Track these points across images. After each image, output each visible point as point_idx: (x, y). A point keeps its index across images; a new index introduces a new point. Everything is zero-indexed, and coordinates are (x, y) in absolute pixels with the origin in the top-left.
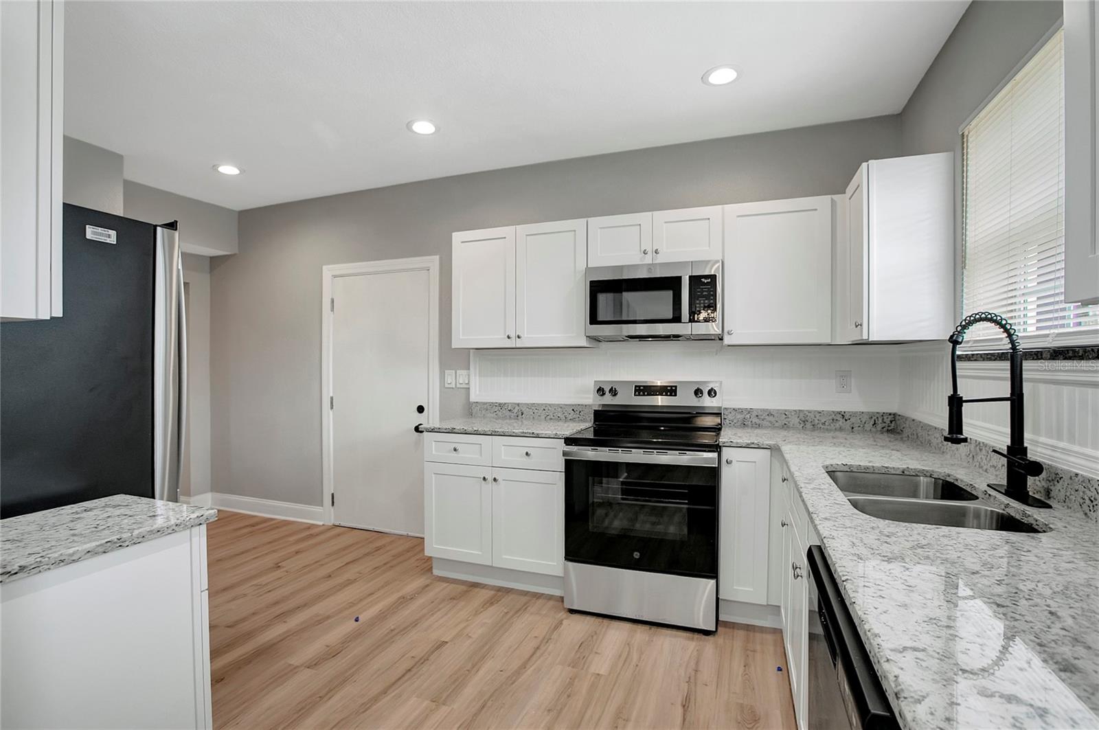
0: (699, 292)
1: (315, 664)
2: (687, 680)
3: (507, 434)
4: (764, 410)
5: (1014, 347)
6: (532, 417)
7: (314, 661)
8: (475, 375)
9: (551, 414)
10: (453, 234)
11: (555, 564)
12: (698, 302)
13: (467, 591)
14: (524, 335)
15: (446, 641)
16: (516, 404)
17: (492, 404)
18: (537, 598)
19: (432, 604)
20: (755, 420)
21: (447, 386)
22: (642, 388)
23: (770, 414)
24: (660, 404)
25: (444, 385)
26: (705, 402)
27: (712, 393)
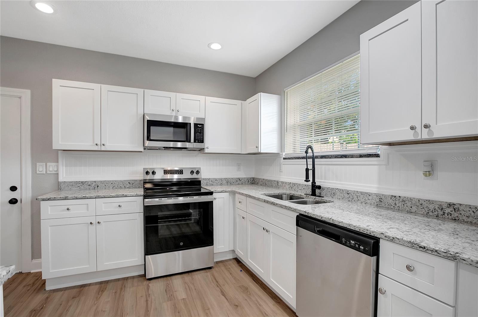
0: (197, 130)
2: (217, 286)
3: (106, 196)
4: (214, 179)
5: (313, 155)
6: (104, 188)
8: (63, 166)
9: (116, 185)
11: (137, 259)
14: (107, 144)
16: (93, 181)
17: (76, 183)
20: (211, 183)
21: (38, 172)
22: (167, 171)
23: (216, 180)
24: (169, 178)
25: (36, 173)
26: (195, 176)
27: (198, 172)
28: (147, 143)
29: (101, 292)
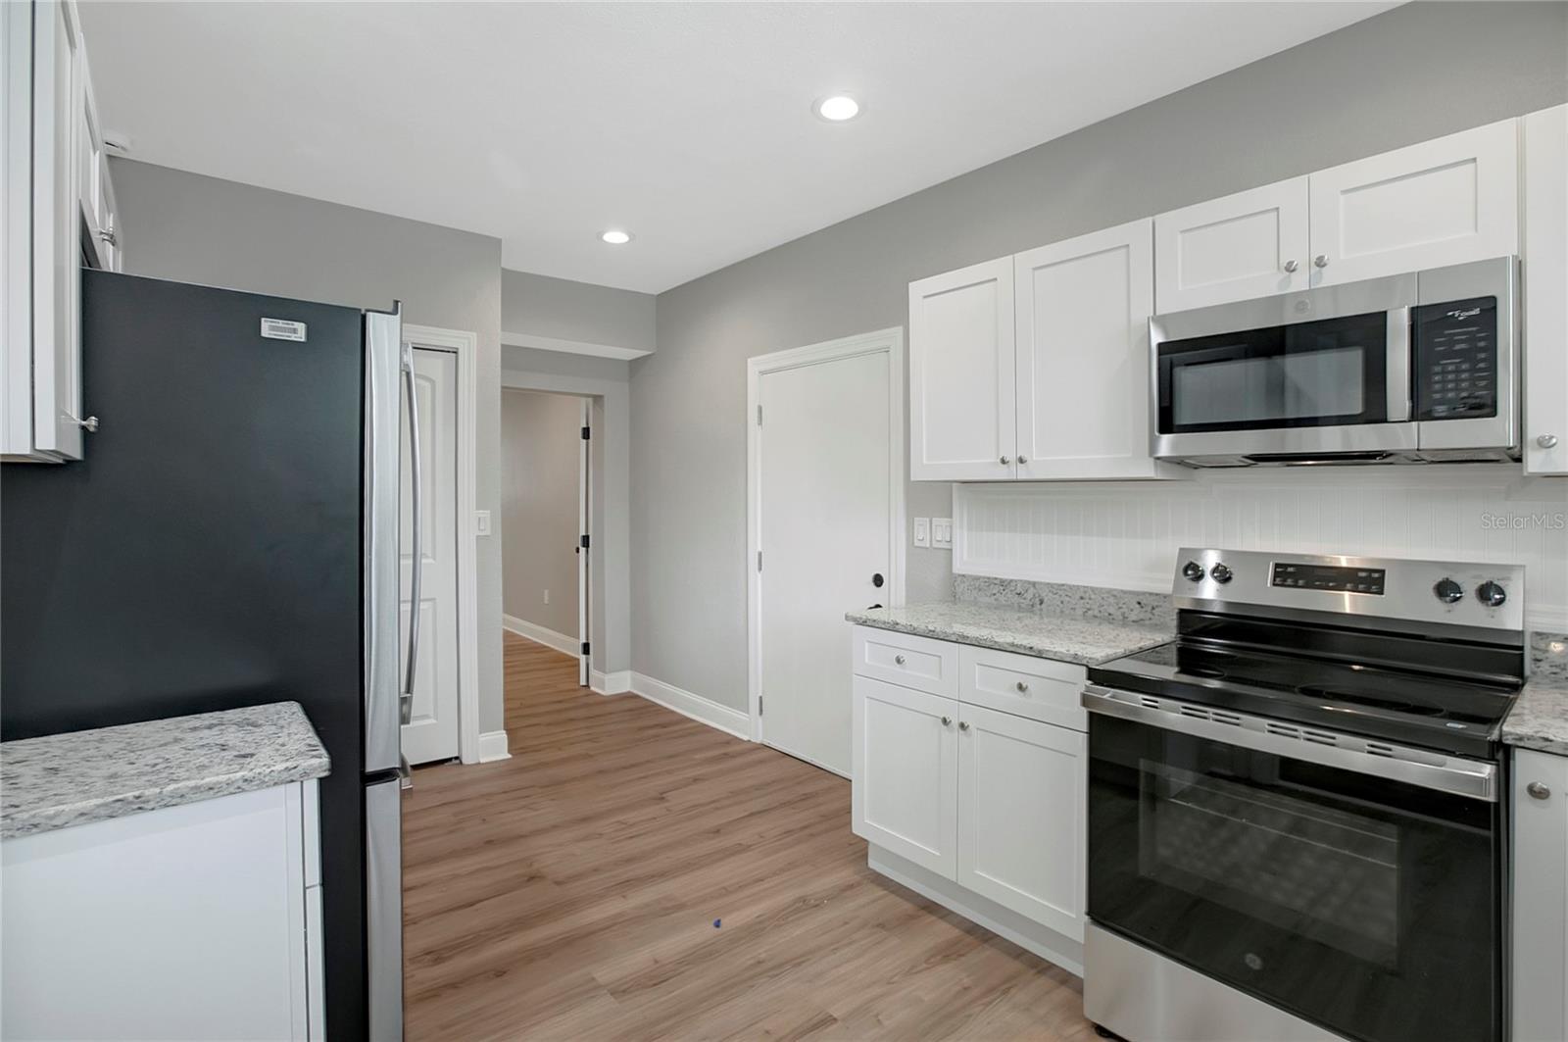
0: (1440, 344)
1: (624, 991)
3: (983, 643)
6: (1058, 610)
7: (626, 983)
8: (961, 528)
9: (1095, 607)
10: (910, 284)
12: (1438, 369)
13: (911, 917)
14: (1034, 456)
15: (835, 1016)
16: (1029, 583)
17: (990, 581)
18: (1039, 972)
19: (843, 929)
21: (917, 543)
22: (1290, 569)
24: (1348, 610)
25: (913, 543)
26: (1469, 614)
27: (1490, 594)
28: (1166, 444)
29: (939, 957)
